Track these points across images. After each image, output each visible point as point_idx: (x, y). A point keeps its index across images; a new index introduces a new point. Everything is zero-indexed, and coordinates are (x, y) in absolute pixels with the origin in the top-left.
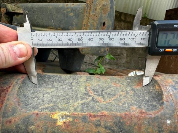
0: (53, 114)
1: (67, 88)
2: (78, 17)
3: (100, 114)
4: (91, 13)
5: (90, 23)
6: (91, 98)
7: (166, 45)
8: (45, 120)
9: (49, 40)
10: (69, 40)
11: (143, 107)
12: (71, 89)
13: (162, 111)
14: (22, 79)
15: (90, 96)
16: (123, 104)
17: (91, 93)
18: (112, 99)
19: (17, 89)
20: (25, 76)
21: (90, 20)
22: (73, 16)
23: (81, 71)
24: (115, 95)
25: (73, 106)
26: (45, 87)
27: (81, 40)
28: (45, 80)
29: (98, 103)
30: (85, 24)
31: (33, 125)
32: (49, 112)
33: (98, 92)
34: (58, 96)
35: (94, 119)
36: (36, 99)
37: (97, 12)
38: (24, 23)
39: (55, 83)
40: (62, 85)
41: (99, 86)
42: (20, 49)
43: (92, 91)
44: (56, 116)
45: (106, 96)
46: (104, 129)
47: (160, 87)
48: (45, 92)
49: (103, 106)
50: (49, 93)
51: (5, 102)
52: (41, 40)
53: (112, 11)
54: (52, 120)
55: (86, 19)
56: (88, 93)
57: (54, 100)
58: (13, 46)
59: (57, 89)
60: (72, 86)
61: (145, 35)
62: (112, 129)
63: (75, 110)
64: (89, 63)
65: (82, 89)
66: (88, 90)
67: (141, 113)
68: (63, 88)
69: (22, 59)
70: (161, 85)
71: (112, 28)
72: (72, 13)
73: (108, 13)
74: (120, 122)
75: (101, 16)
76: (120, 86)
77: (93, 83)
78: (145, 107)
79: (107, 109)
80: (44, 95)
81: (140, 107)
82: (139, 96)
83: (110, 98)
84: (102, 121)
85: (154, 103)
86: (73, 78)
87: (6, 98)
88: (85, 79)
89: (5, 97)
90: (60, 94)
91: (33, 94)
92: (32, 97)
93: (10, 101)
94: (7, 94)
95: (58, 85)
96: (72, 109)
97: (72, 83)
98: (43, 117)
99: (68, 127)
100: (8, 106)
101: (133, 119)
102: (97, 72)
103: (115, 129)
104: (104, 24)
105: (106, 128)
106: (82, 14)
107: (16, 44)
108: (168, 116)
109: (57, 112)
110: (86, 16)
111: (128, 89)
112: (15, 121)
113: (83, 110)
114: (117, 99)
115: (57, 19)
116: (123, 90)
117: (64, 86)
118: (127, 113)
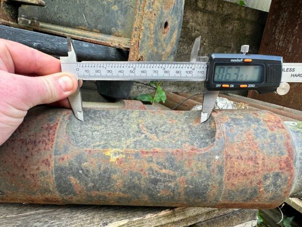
0: (105, 151)
1: (118, 125)
2: (126, 13)
3: (152, 150)
4: (146, 10)
5: (144, 25)
6: (143, 135)
7: (223, 80)
8: (98, 157)
9: (97, 71)
10: (120, 71)
11: (195, 144)
12: (122, 126)
13: (212, 148)
14: (68, 116)
15: (142, 133)
16: (177, 142)
17: (144, 131)
18: (166, 136)
19: (65, 127)
20: (70, 112)
21: (145, 21)
22: (117, 12)
23: (130, 99)
24: (169, 133)
25: (126, 144)
26: (92, 124)
27: (133, 72)
28: (90, 115)
29: (151, 141)
30: (137, 27)
31: (86, 162)
32: (102, 150)
33: (151, 129)
34: (109, 134)
35: (146, 156)
36: (85, 137)
37: (154, 7)
39: (102, 119)
40: (111, 122)
41: (154, 123)
42: (65, 82)
43: (145, 129)
44: (109, 153)
45: (160, 134)
46: (156, 165)
47: (215, 124)
48: (93, 129)
49: (156, 144)
50: (98, 131)
51: (55, 139)
52: (88, 71)
53: (180, 2)
54: (105, 157)
55: (138, 20)
56: (141, 130)
57: (105, 137)
58: (58, 78)
59: (106, 126)
60: (123, 123)
61: (203, 68)
62: (164, 164)
63: (128, 147)
64: (143, 84)
65: (134, 126)
66: (141, 128)
67: (192, 149)
68: (113, 125)
69: (67, 94)
70: (216, 122)
71: (178, 30)
72: (116, 6)
73: (172, 6)
74: (171, 158)
75: (162, 13)
76: (177, 123)
77: (146, 119)
78: (198, 144)
79: (159, 146)
80: (93, 133)
81: (192, 145)
82: (194, 134)
83: (163, 135)
84: (154, 157)
85: (207, 141)
86: (123, 113)
87: (56, 135)
88: (137, 115)
89: (54, 135)
90: (110, 132)
91: (81, 131)
92: (81, 135)
93: (60, 139)
94: (56, 132)
95: (106, 122)
96: (124, 146)
97: (122, 119)
98: (96, 154)
99: (121, 163)
100: (58, 144)
101: (184, 155)
102: (154, 99)
103: (166, 164)
104: (166, 24)
105: (158, 163)
106: (132, 8)
107: (60, 77)
108: (217, 152)
109: (110, 149)
110: (139, 14)
111: (185, 127)
112: (68, 158)
113: (135, 147)
114: (171, 137)
115: (91, 13)
116: (179, 127)
117: (114, 123)
118: (179, 150)
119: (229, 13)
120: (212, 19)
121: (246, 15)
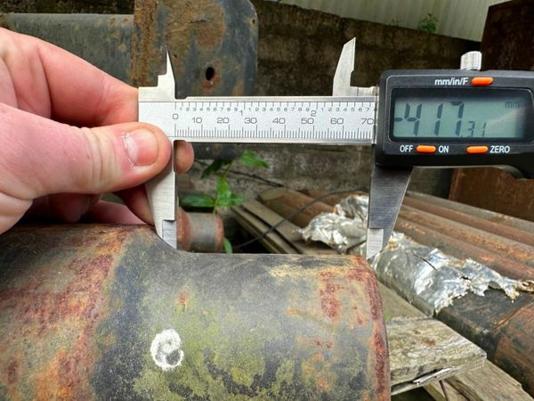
9: (221, 120)
10: (277, 121)
22: (125, 54)
27: (311, 121)
30: (137, 78)
37: (173, 43)
38: (159, 77)
52: (199, 120)
58: (123, 133)
71: (247, 80)
72: (124, 45)
73: (220, 41)
107: (130, 131)
119: (407, 46)
120: (374, 60)
121: (441, 49)
